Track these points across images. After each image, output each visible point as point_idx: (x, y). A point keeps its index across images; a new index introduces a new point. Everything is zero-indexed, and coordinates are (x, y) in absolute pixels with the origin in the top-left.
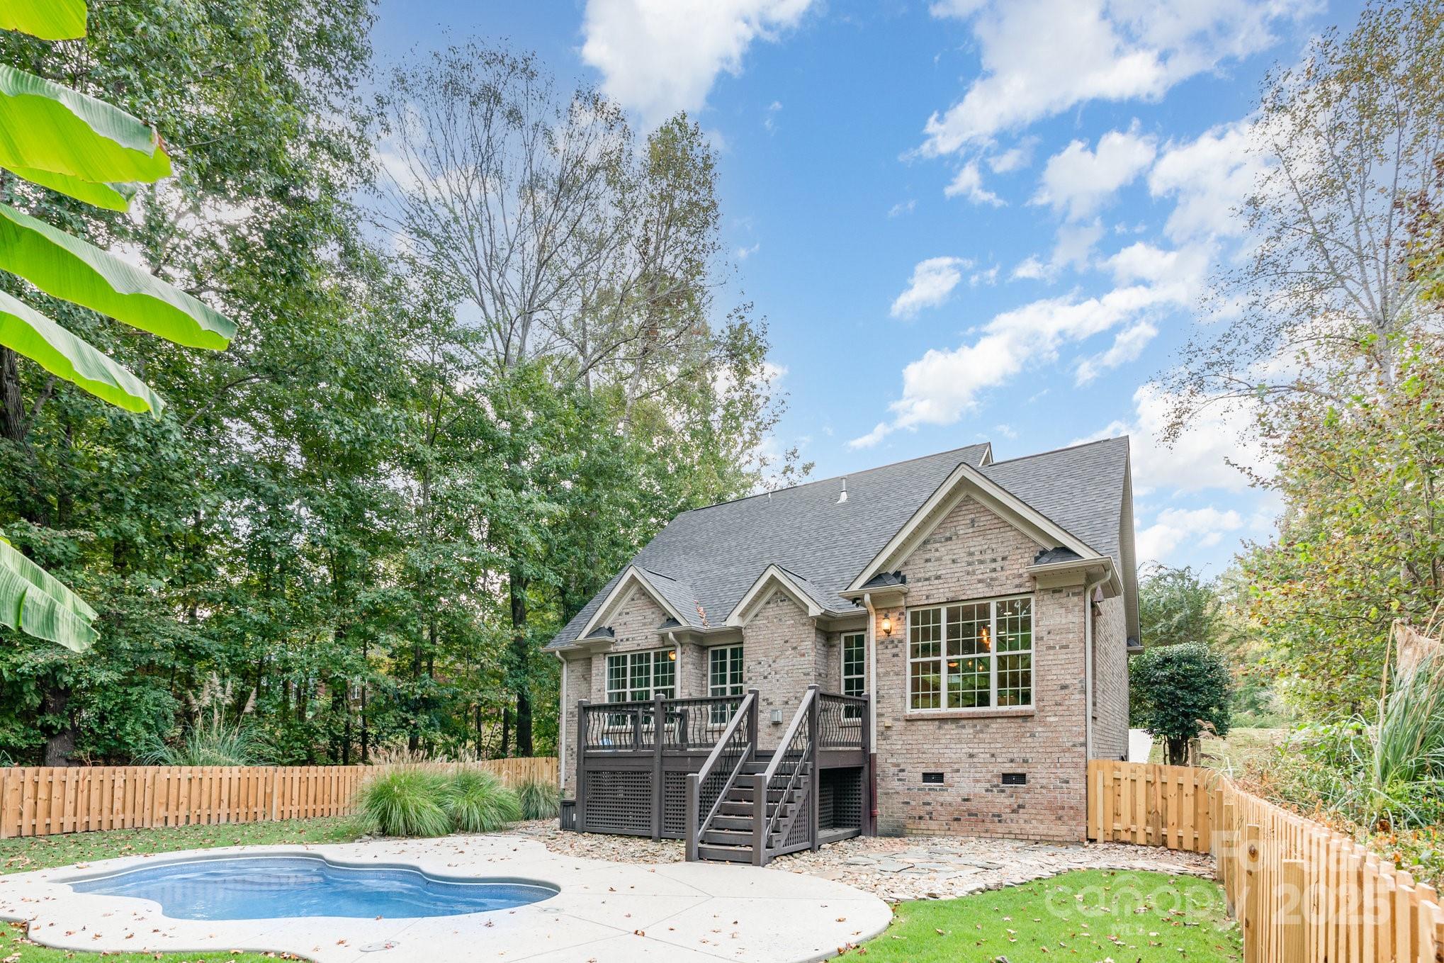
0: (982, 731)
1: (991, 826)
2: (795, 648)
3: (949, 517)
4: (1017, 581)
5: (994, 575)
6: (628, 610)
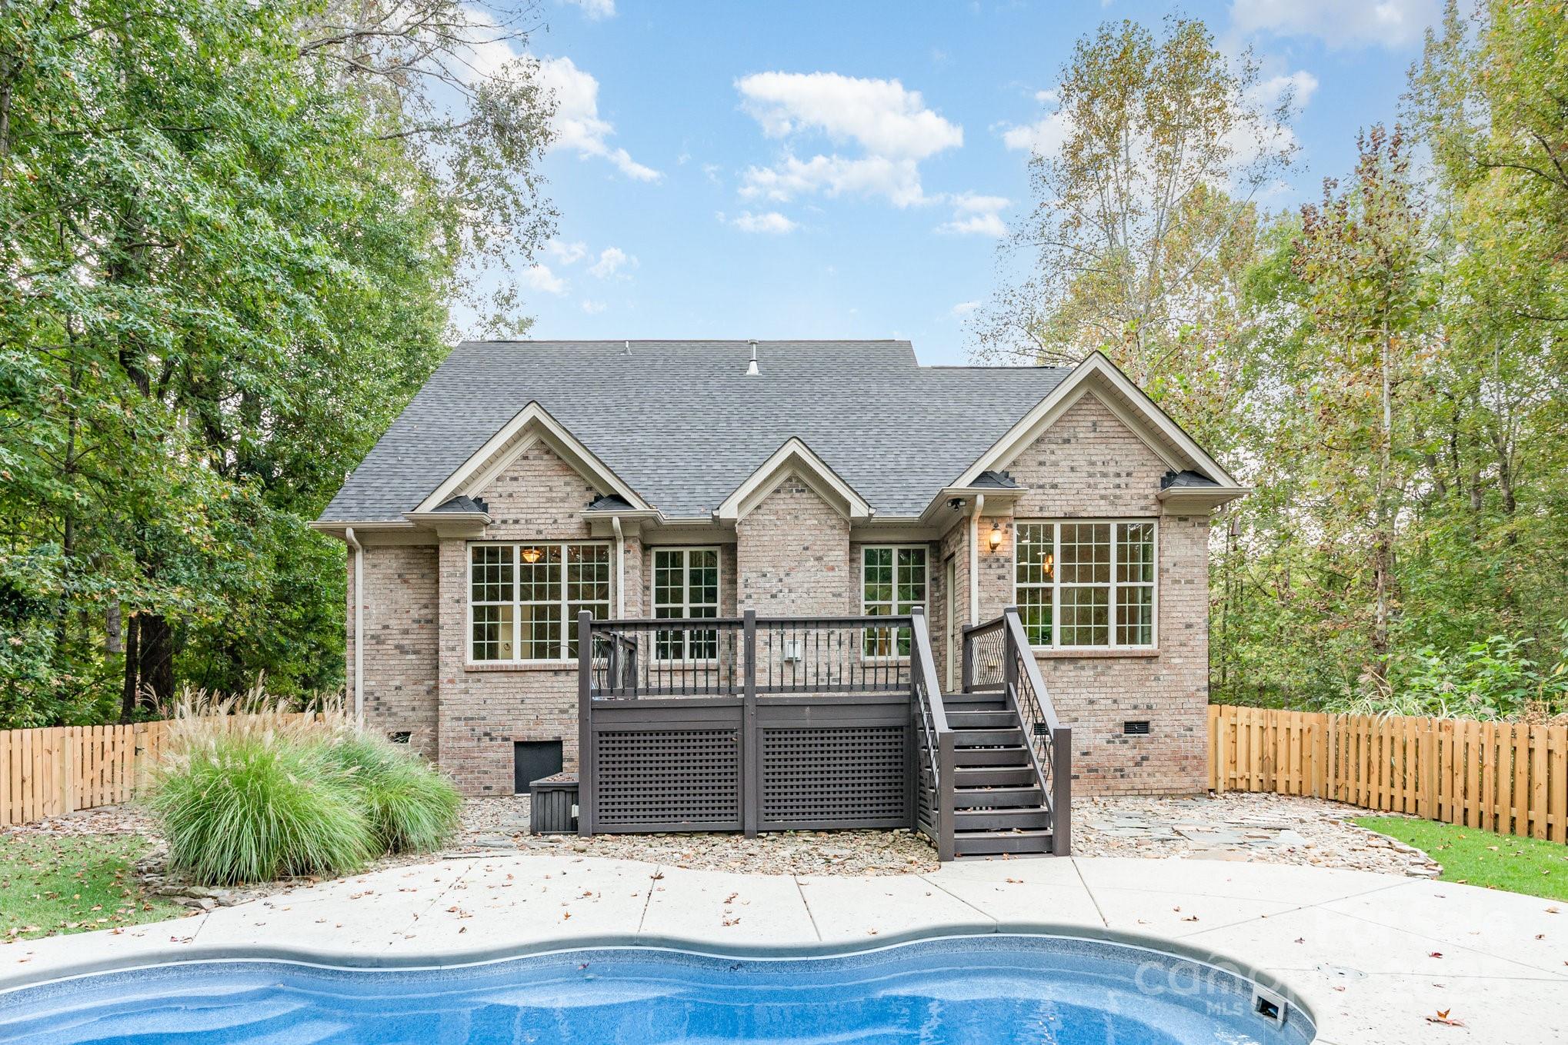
0: (1103, 674)
1: (1112, 782)
2: (819, 559)
3: (1066, 414)
4: (1143, 503)
5: (1118, 492)
6: (516, 474)
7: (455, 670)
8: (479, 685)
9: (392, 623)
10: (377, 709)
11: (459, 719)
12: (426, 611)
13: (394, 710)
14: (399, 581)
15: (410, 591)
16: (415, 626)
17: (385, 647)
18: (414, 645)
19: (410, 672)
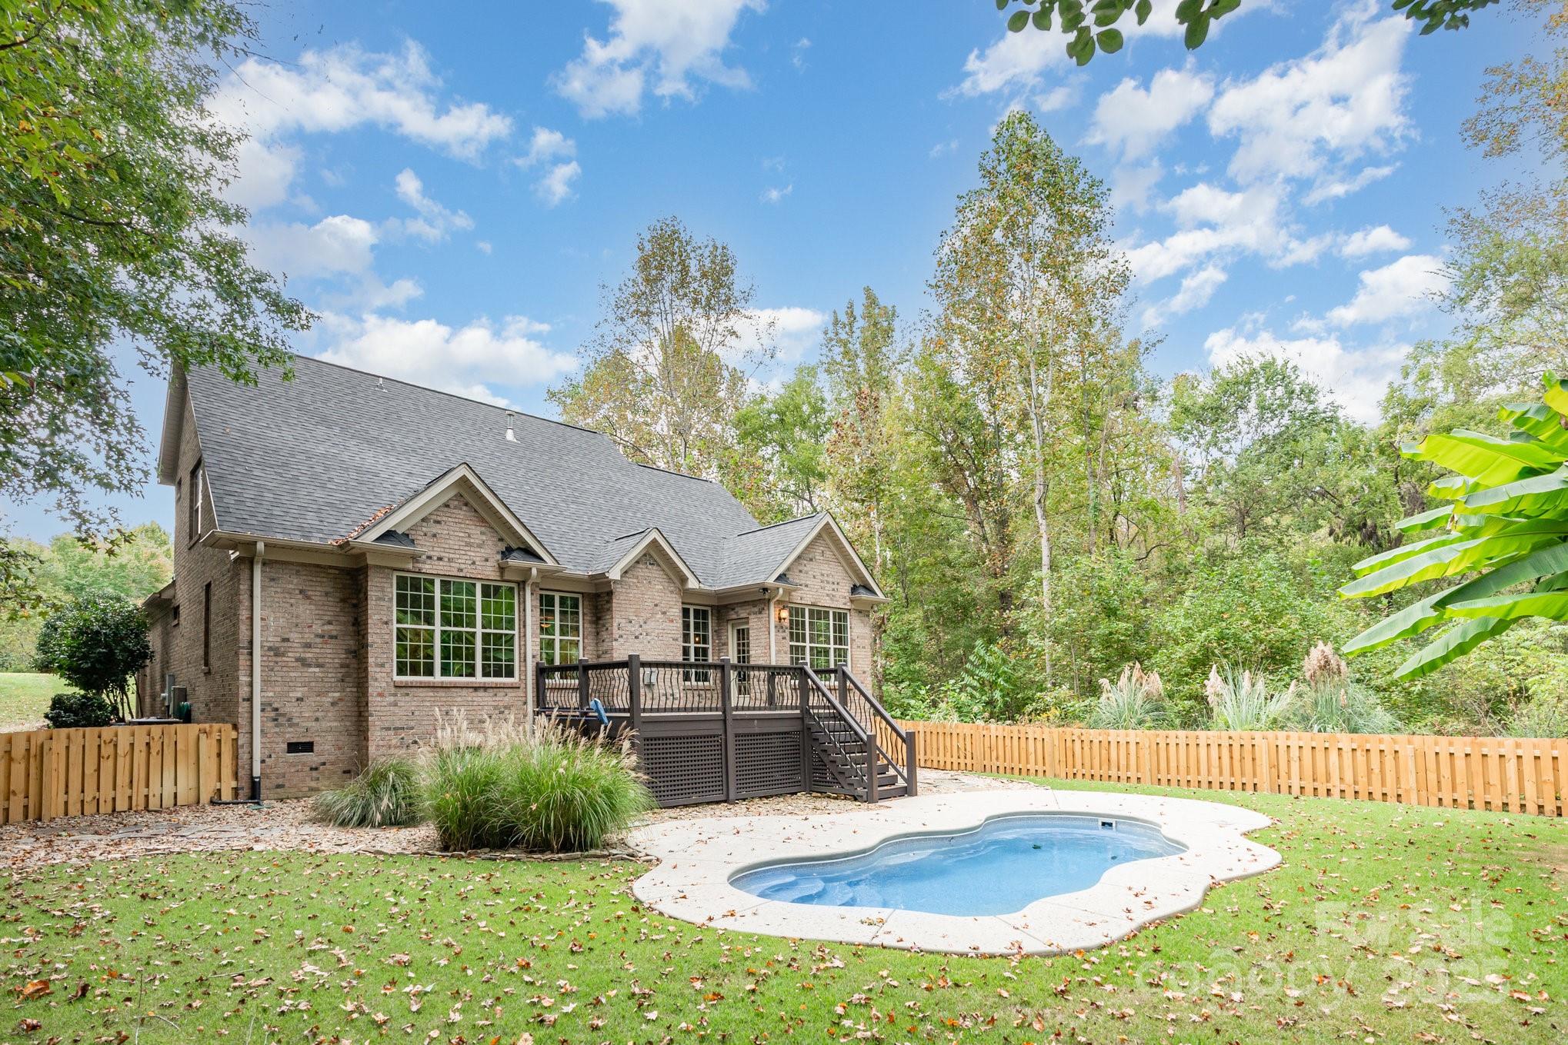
2: (664, 614)
6: (439, 519)
7: (384, 684)
8: (407, 698)
9: (293, 636)
10: (276, 720)
11: (389, 729)
12: (330, 627)
13: (295, 721)
14: (300, 596)
15: (313, 607)
16: (318, 640)
17: (285, 659)
18: (317, 659)
19: (313, 684)
